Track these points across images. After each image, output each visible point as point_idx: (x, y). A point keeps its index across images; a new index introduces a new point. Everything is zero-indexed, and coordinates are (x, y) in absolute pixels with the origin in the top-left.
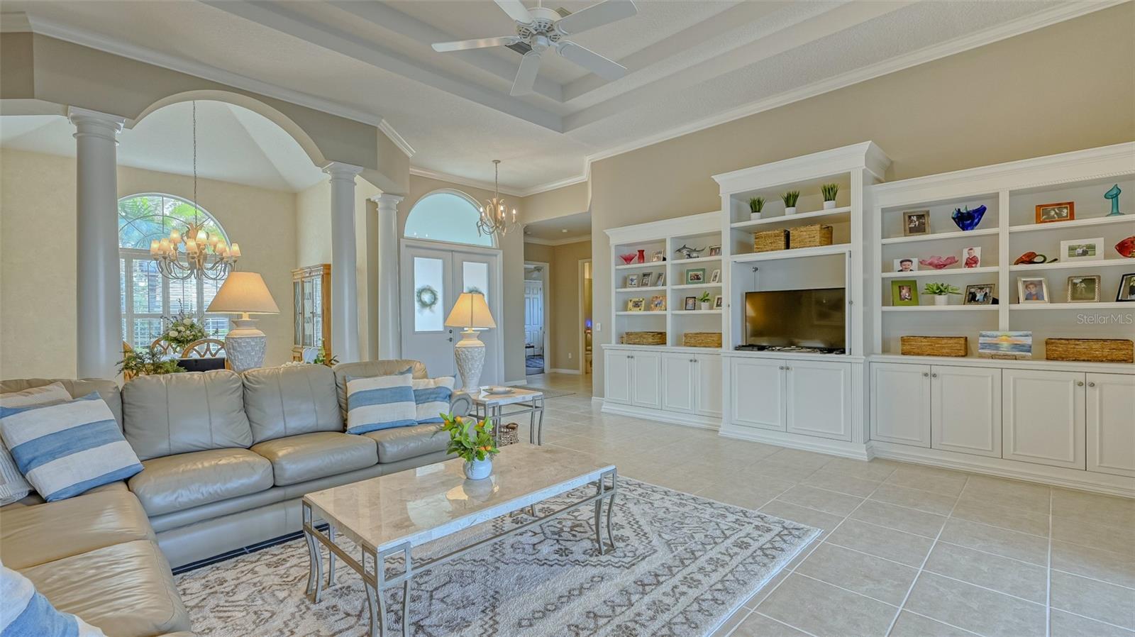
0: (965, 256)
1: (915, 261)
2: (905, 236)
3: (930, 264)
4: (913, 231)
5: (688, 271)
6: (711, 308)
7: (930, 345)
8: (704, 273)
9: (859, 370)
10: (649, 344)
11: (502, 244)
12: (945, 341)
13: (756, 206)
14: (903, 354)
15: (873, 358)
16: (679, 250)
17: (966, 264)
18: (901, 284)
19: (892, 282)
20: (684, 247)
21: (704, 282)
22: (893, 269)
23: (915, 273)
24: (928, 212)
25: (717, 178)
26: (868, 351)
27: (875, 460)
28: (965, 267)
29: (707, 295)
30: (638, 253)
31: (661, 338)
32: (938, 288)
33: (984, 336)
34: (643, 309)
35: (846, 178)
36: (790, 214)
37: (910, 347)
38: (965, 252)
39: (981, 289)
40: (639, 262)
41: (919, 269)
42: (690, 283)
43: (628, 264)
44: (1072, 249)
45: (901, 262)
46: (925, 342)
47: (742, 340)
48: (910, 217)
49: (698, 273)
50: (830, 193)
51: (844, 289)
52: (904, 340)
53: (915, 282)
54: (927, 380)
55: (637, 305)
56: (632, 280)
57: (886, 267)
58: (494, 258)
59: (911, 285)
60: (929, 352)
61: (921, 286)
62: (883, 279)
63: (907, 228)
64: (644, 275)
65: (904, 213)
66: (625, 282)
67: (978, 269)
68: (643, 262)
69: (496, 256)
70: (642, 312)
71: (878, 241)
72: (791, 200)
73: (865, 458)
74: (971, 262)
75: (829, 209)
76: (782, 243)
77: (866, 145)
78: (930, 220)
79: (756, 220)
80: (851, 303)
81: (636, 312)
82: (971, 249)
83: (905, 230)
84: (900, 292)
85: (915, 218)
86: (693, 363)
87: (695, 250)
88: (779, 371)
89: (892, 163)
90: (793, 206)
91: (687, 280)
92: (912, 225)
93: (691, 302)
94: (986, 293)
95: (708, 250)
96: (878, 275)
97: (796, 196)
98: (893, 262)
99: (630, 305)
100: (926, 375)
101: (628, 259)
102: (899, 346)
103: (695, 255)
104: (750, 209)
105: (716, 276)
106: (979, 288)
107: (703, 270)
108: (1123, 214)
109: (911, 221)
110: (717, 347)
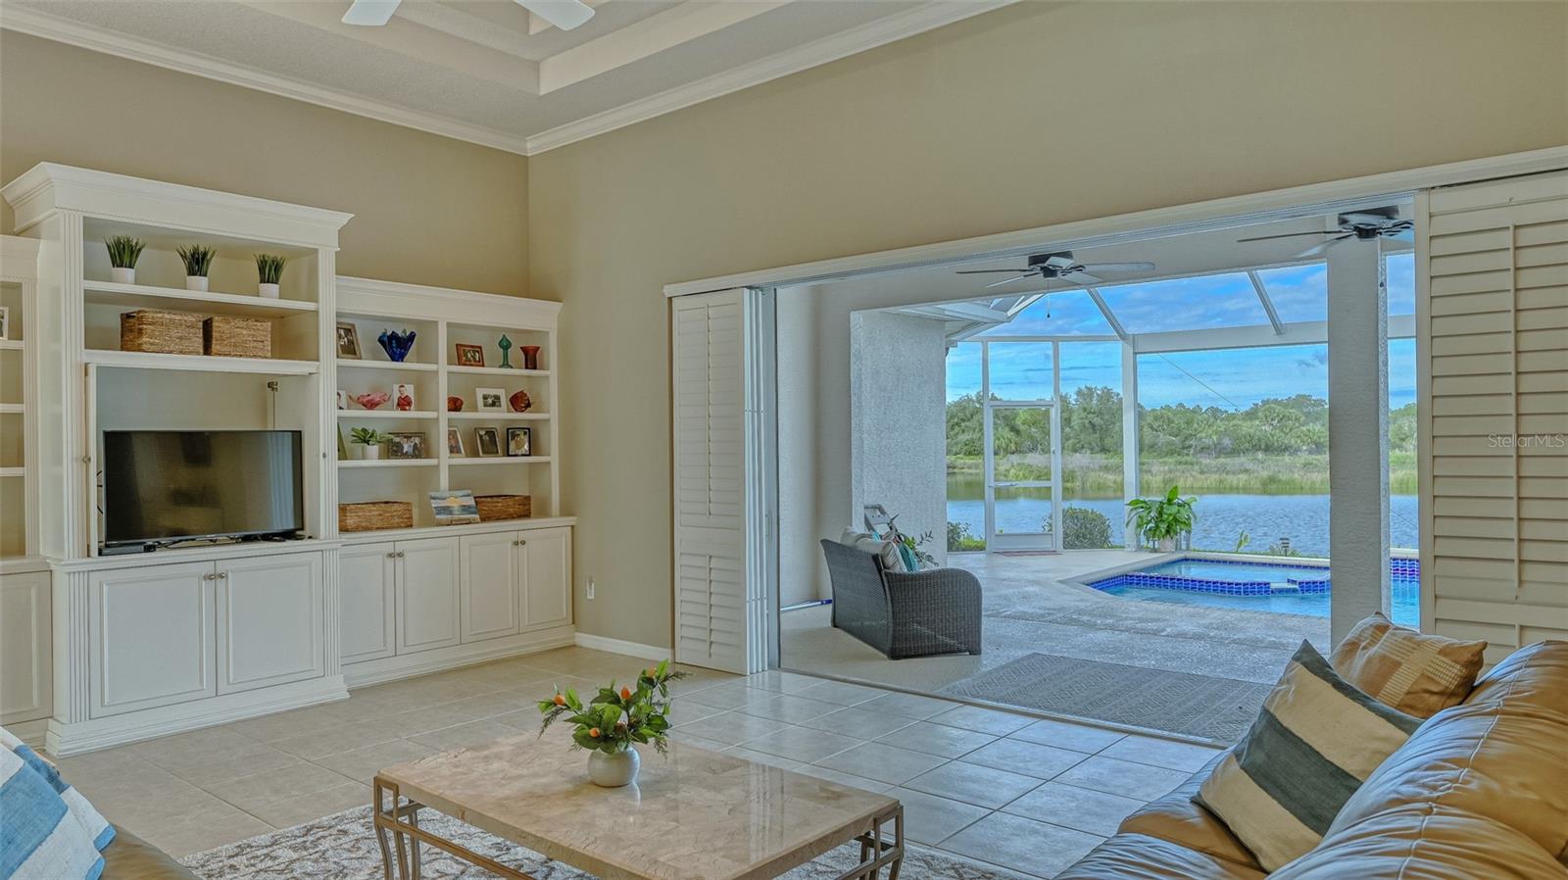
0: (396, 396)
1: (344, 394)
4: (346, 351)
7: (380, 515)
9: (334, 560)
13: (124, 254)
17: (398, 405)
24: (354, 327)
28: (397, 409)
32: (367, 435)
33: (434, 498)
36: (201, 290)
38: (396, 387)
39: (408, 437)
44: (485, 397)
46: (375, 511)
48: (337, 330)
51: (301, 432)
54: (391, 562)
60: (379, 525)
67: (411, 414)
73: (346, 694)
74: (404, 403)
75: (270, 297)
76: (198, 342)
78: (357, 339)
80: (324, 456)
82: (402, 386)
85: (342, 333)
92: (342, 343)
94: (416, 444)
100: (392, 555)
106: (405, 437)
108: (512, 367)
109: (340, 336)
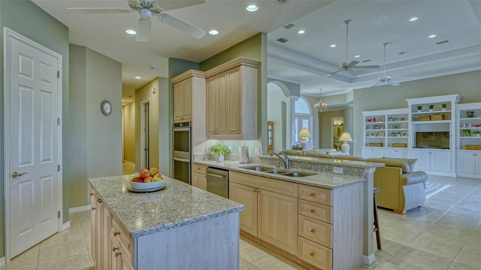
1: (470, 125)
2: (467, 118)
3: (475, 126)
4: (469, 116)
5: (393, 125)
6: (401, 136)
7: (474, 147)
8: (399, 126)
9: (454, 154)
10: (379, 146)
11: (313, 114)
12: (479, 146)
13: (420, 108)
14: (467, 149)
15: (458, 150)
16: (390, 119)
18: (465, 131)
19: (463, 130)
20: (391, 118)
21: (399, 128)
22: (463, 126)
23: (470, 128)
24: (474, 112)
25: (407, 100)
26: (456, 149)
27: (458, 177)
29: (400, 132)
30: (373, 119)
31: (382, 145)
32: (477, 132)
34: (375, 136)
35: (450, 103)
36: (431, 111)
37: (468, 147)
40: (374, 122)
41: (471, 127)
42: (394, 129)
43: (369, 122)
45: (466, 125)
47: (414, 145)
48: (468, 113)
49: (397, 126)
50: (444, 106)
51: (449, 132)
52: (467, 146)
53: (470, 130)
54: (474, 156)
55: (372, 135)
56: (371, 127)
57: (461, 126)
58: (310, 118)
59: (469, 131)
61: (472, 131)
62: (460, 129)
63: (468, 116)
64: (376, 126)
65: (467, 112)
66: (367, 128)
68: (375, 122)
69: (311, 117)
70: (375, 137)
71: (459, 119)
72: (431, 107)
73: (456, 177)
75: (444, 110)
76: (429, 119)
77: (456, 95)
78: (475, 114)
79: (420, 112)
80: (451, 136)
81: (372, 137)
83: (467, 116)
84: (465, 133)
85: (470, 113)
86: (396, 152)
87: (395, 119)
88: (428, 154)
89: (463, 97)
90: (432, 109)
91: (393, 127)
92: (469, 115)
93: (394, 134)
95: (400, 119)
96: (459, 128)
97: (433, 106)
98: (463, 125)
99: (370, 134)
100: (474, 155)
101: (370, 121)
102: (465, 147)
103: (395, 120)
104: (418, 109)
105: (403, 127)
107: (399, 125)
109: (469, 114)
110: (405, 147)
